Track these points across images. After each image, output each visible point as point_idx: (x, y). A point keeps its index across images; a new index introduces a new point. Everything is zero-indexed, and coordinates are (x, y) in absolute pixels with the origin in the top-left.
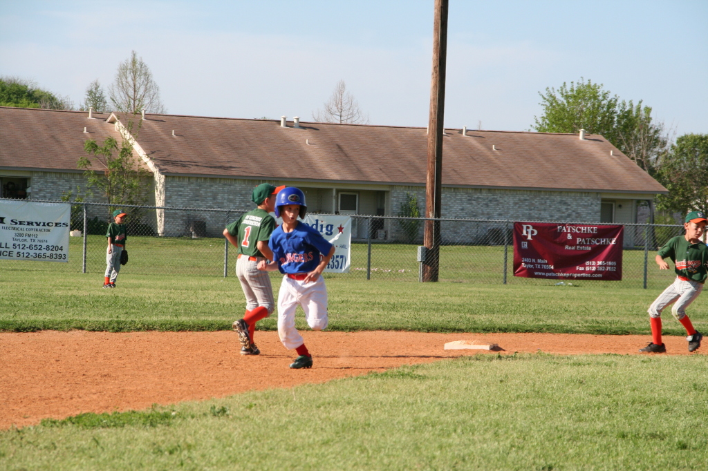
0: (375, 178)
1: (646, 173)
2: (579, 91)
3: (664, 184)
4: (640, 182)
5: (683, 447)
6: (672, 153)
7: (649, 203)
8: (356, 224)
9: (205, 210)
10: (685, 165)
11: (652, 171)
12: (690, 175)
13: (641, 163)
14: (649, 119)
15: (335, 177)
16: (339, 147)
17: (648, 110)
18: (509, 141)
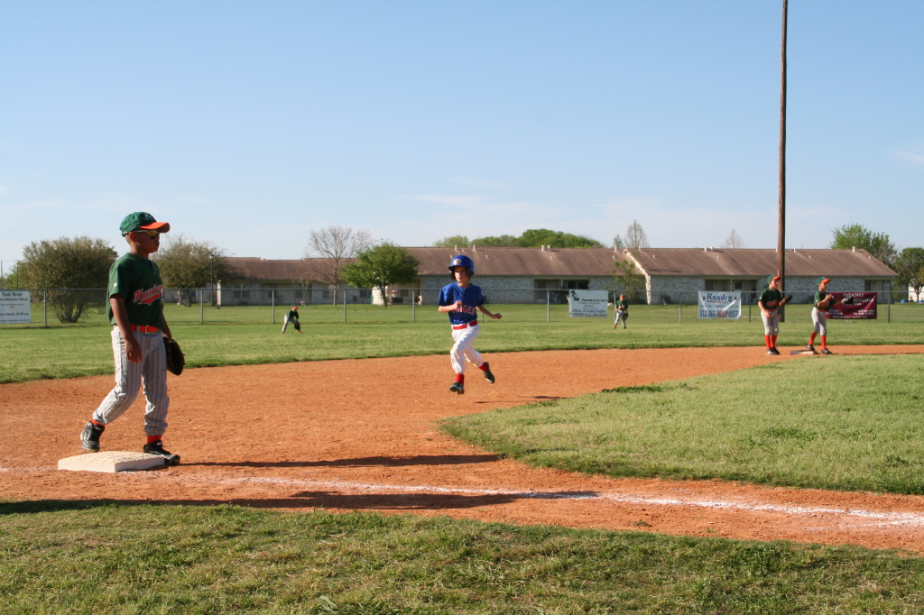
0: (751, 273)
1: (887, 267)
2: (852, 229)
3: (897, 272)
4: (884, 271)
5: (916, 398)
6: (900, 256)
7: (889, 281)
8: (743, 296)
9: (670, 292)
10: (906, 262)
11: (890, 266)
12: (909, 267)
13: (884, 262)
14: (887, 241)
15: (731, 273)
16: (733, 260)
17: (887, 237)
18: (818, 254)
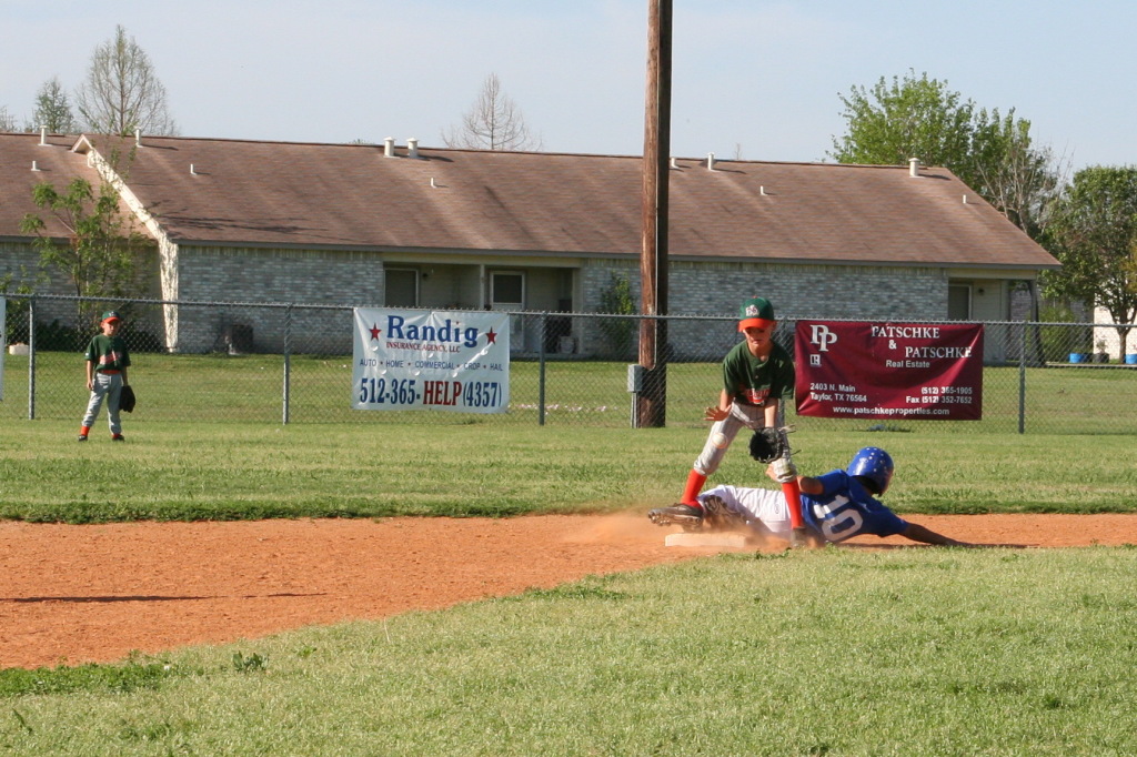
0: (553, 245)
1: (1023, 234)
2: (907, 93)
3: (1055, 253)
4: (1014, 248)
5: (1054, 704)
6: (1068, 199)
7: (1029, 285)
8: (518, 327)
9: (250, 305)
10: (1087, 218)
11: (1033, 231)
12: (1097, 237)
13: (1014, 217)
14: (1026, 141)
15: (483, 243)
16: (490, 192)
17: (1025, 125)
18: (787, 179)
